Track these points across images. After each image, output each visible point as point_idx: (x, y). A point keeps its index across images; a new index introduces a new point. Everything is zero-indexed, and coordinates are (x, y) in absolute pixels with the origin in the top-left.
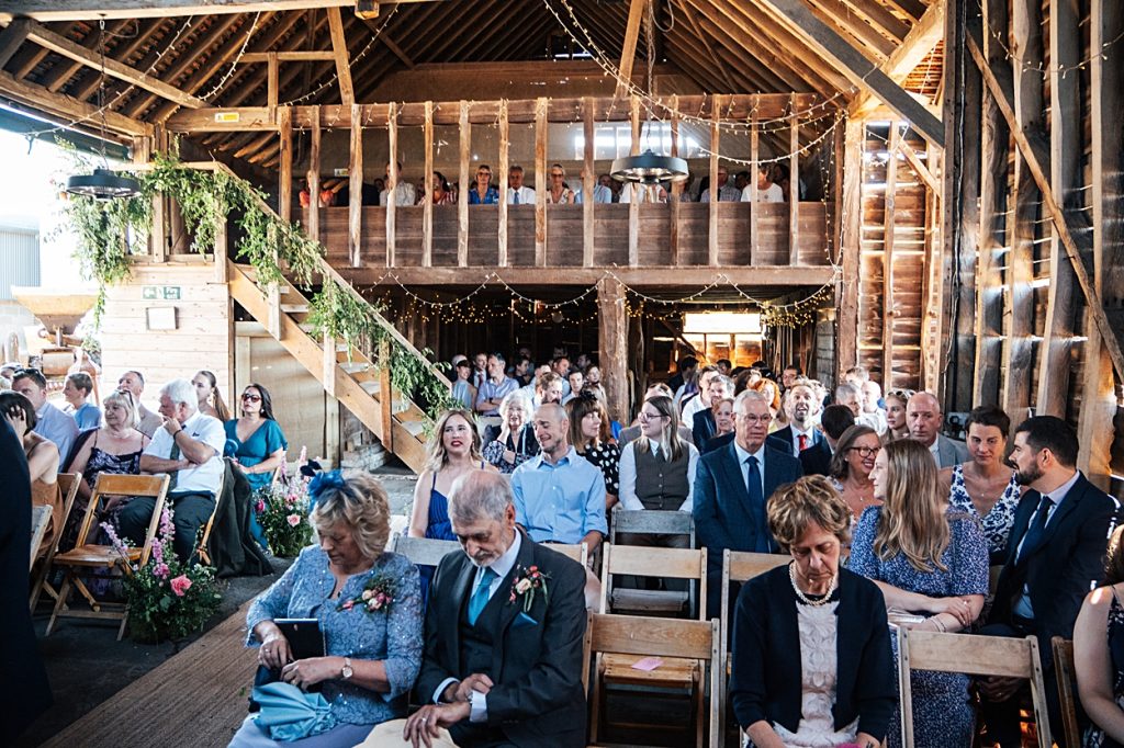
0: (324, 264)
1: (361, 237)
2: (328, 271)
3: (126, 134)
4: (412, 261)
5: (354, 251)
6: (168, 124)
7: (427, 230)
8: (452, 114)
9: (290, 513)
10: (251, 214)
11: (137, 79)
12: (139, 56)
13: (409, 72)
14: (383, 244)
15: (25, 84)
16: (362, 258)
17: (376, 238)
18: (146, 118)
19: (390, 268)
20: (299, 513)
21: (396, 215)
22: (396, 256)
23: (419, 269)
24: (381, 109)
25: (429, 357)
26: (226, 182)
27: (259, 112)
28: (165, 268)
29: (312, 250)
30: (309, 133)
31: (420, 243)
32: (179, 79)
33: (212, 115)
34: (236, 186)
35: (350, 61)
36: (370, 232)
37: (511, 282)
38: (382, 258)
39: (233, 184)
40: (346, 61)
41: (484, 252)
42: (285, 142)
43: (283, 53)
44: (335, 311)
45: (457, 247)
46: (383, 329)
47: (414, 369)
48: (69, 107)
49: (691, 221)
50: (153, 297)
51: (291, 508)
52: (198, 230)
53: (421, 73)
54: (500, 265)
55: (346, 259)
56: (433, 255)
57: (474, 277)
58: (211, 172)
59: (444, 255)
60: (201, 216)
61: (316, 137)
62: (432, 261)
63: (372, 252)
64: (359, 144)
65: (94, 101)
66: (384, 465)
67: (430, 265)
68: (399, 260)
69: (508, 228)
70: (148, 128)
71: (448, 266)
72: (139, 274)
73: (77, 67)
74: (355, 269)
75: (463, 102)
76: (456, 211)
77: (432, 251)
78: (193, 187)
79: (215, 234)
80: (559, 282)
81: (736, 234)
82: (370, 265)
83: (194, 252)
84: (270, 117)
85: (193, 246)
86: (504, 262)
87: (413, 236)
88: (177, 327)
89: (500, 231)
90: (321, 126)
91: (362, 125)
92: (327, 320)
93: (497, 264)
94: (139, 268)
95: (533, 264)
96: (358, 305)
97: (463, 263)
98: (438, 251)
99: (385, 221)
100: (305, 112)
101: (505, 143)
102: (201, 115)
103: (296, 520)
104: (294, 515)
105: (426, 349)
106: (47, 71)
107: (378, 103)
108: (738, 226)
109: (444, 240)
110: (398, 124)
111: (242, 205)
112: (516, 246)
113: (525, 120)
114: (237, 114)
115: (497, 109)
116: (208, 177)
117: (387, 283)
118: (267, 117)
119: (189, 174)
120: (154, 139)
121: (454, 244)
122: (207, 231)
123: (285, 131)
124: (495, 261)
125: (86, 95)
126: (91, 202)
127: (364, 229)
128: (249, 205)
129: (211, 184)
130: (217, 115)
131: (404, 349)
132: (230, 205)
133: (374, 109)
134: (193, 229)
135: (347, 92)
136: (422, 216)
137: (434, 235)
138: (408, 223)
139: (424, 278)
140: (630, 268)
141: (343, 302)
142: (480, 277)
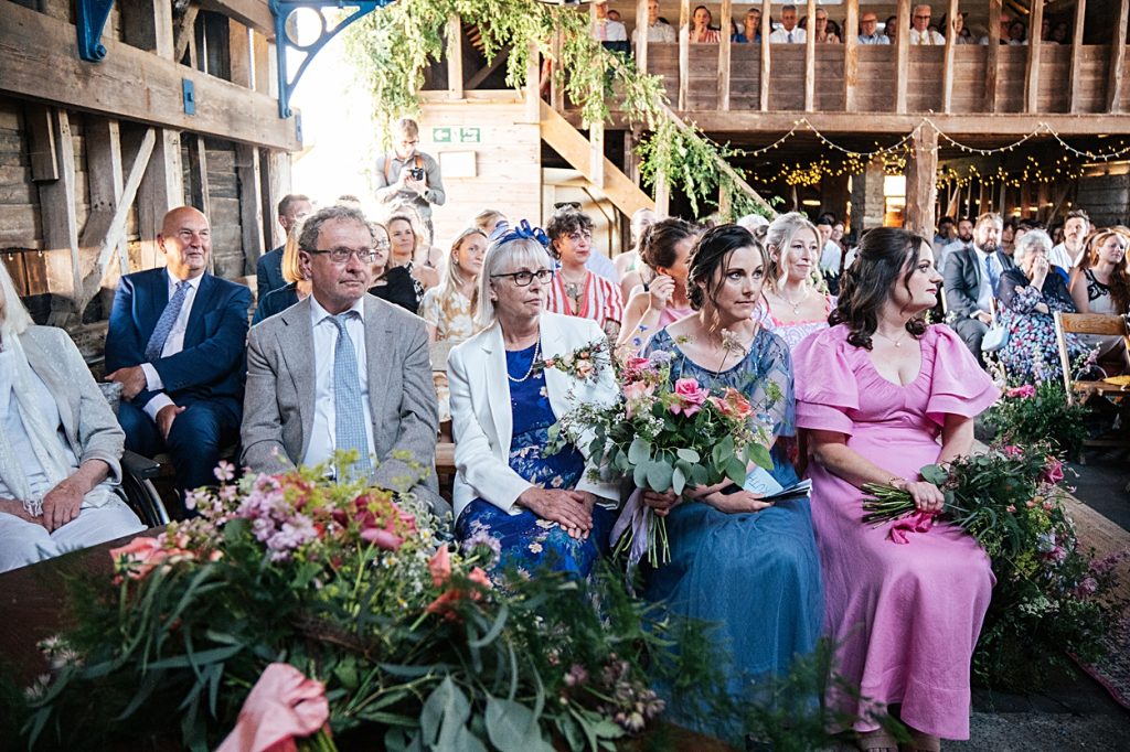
4: (705, 104)
7: (723, 70)
14: (676, 85)
19: (685, 111)
22: (689, 97)
23: (717, 113)
25: (777, 206)
28: (463, 106)
31: (716, 86)
37: (821, 128)
41: (787, 95)
45: (759, 90)
49: (1007, 65)
50: (448, 139)
54: (808, 110)
56: (731, 99)
57: (782, 123)
59: (741, 99)
62: (731, 105)
67: (727, 110)
68: (693, 103)
69: (816, 69)
71: (749, 111)
72: (431, 113)
77: (730, 94)
80: (873, 130)
81: (1053, 80)
83: (510, 87)
85: (507, 80)
86: (810, 108)
87: (707, 76)
88: (477, 175)
89: (808, 73)
93: (805, 109)
94: (428, 107)
95: (844, 109)
96: (705, 149)
97: (765, 108)
98: (735, 94)
99: (678, 59)
108: (1055, 71)
109: (743, 82)
112: (825, 89)
121: (757, 86)
122: (520, 62)
124: (803, 107)
131: (751, 198)
136: (717, 55)
137: (731, 77)
138: (700, 63)
139: (725, 123)
140: (947, 116)
141: (686, 145)
142: (788, 123)
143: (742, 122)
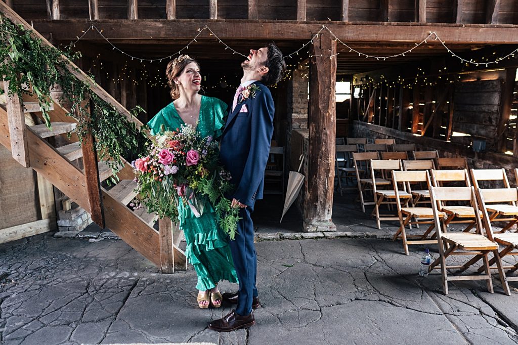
4: (116, 15)
16: (61, 12)
19: (93, 21)
22: (99, 9)
23: (124, 21)
37: (224, 35)
38: (84, 12)
41: (194, 5)
54: (212, 18)
56: (139, 9)
57: (185, 31)
62: (139, 14)
63: (73, 6)
67: (136, 18)
68: (102, 13)
71: (156, 20)
74: (54, 22)
77: (138, 5)
82: (71, 19)
86: (215, 16)
93: (209, 17)
95: (247, 18)
97: (171, 17)
105: (138, 107)
117: (91, 37)
124: (206, 14)
131: (109, 107)
140: (344, 24)
141: (24, 47)
142: (192, 31)
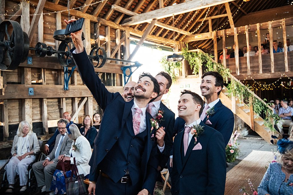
0: (231, 75)
1: (239, 66)
2: (232, 77)
3: (172, 45)
4: (256, 72)
5: (237, 70)
6: (183, 41)
7: (260, 62)
8: (266, 26)
9: (231, 149)
10: (209, 62)
11: (176, 30)
12: (176, 24)
13: (246, 16)
14: (246, 68)
15: (151, 36)
16: (240, 72)
17: (244, 66)
18: (177, 40)
19: (249, 75)
20: (233, 149)
21: (250, 59)
22: (251, 71)
23: (258, 74)
24: (243, 28)
25: (265, 101)
26: (201, 54)
27: (207, 34)
28: (186, 79)
29: (227, 71)
30: (221, 38)
31: (258, 67)
32: (185, 29)
33: (194, 37)
34: (204, 55)
35: (232, 16)
36: (242, 65)
37: (290, 76)
38: (246, 72)
39: (203, 55)
40: (231, 16)
41: (280, 67)
42: (215, 41)
43: (212, 17)
44: (235, 88)
45: (271, 67)
46: (250, 93)
47: (261, 105)
48: (160, 40)
50: (183, 87)
51: (231, 148)
52: (194, 68)
53: (250, 16)
54: (286, 71)
55: (235, 73)
56: (262, 70)
57: (277, 76)
58: (197, 52)
59: (266, 70)
60: (195, 64)
61: (224, 39)
62: (263, 72)
63: (243, 70)
64: (237, 39)
65: (166, 37)
66: (248, 134)
67: (262, 73)
68: (252, 72)
69: (288, 59)
70: (178, 42)
71: (268, 73)
72: (179, 81)
73: (162, 29)
74: (238, 76)
75: (269, 22)
76: (270, 56)
77: (262, 69)
78: (192, 56)
79: (199, 69)
82: (243, 74)
83: (193, 74)
84: (211, 35)
85: (193, 73)
87: (256, 64)
89: (285, 60)
90: (225, 35)
91: (237, 33)
92: (233, 91)
94: (179, 80)
96: (242, 87)
97: (273, 72)
98: (264, 68)
99: (246, 61)
100: (220, 32)
101: (285, 32)
102: (191, 37)
103: (233, 151)
104: (232, 150)
105: (265, 99)
106: (156, 32)
107: (242, 26)
109: (266, 65)
110: (249, 32)
111: (206, 60)
112: (291, 65)
113: (291, 24)
114: (201, 35)
115: (281, 22)
116: (196, 54)
117: (248, 79)
118: (209, 35)
119: (191, 53)
120: (179, 45)
121: (270, 66)
122: (197, 68)
123: (215, 38)
124: (284, 70)
125: (164, 36)
126: (166, 63)
127: (240, 64)
128: (208, 60)
129: (197, 55)
130: (195, 36)
131: (258, 99)
132: (203, 61)
133: (241, 28)
134: (193, 68)
135: (232, 25)
136: (258, 58)
137: (262, 64)
138: (254, 61)
139: (260, 77)
141: (238, 86)
142: (279, 76)
143: (265, 76)
